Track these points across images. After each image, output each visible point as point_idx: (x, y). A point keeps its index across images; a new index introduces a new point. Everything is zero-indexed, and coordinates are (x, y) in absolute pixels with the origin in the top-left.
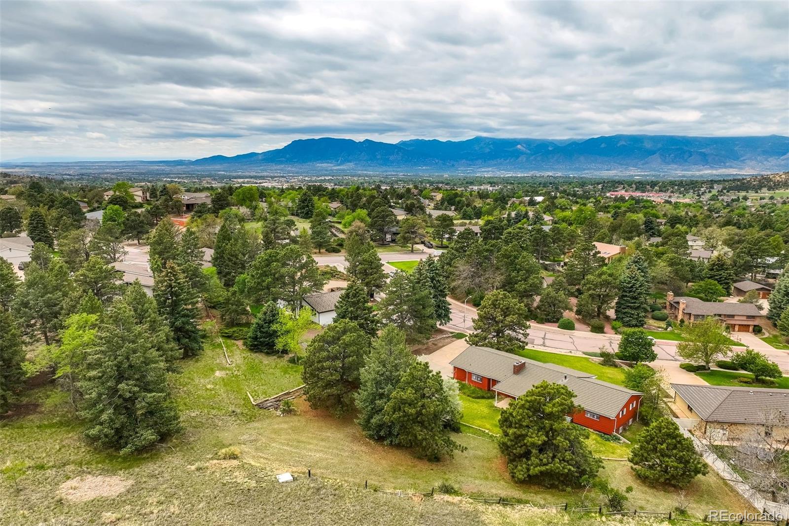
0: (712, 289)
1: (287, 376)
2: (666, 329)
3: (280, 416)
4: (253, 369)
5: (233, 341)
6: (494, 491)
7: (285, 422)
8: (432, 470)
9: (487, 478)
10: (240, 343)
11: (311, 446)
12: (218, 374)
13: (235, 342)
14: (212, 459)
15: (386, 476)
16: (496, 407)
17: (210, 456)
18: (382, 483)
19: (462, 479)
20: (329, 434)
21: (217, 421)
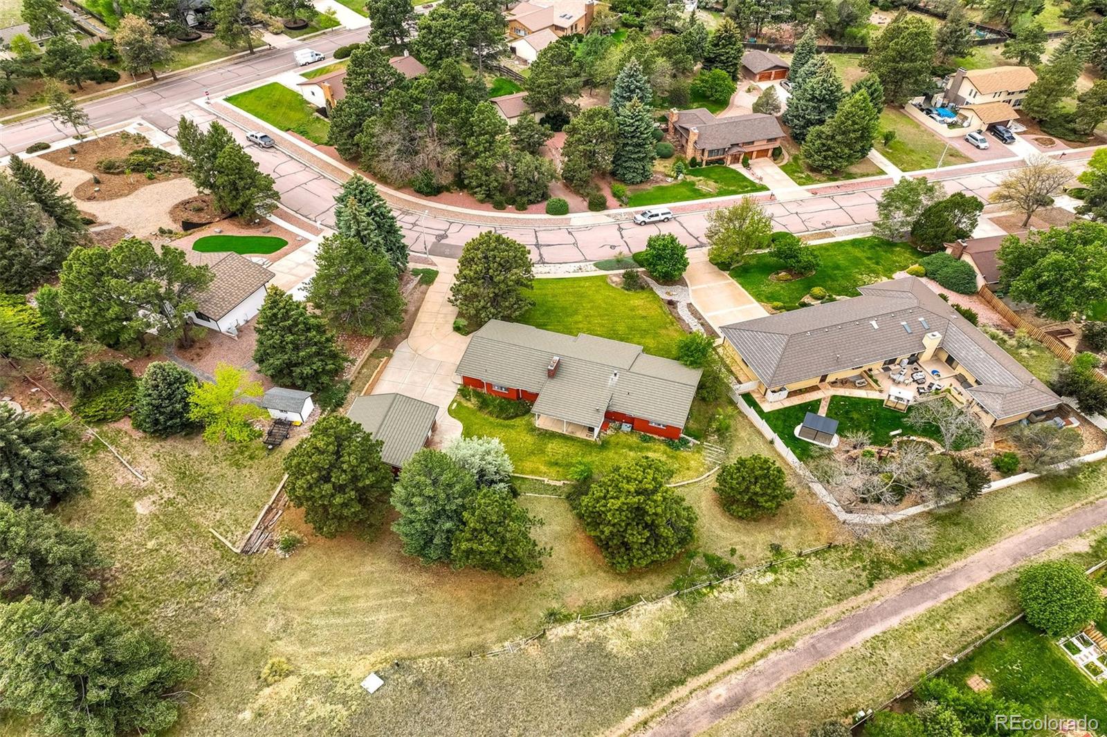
0: (720, 86)
1: (245, 472)
2: (676, 178)
3: (285, 559)
4: (186, 477)
5: (112, 425)
6: (600, 594)
7: (299, 568)
8: (521, 584)
9: (582, 574)
10: (126, 425)
11: (362, 604)
12: (142, 508)
13: (116, 425)
14: (259, 689)
15: (480, 622)
16: (539, 429)
17: (253, 687)
18: (483, 637)
19: (557, 585)
20: (369, 568)
21: (211, 610)
